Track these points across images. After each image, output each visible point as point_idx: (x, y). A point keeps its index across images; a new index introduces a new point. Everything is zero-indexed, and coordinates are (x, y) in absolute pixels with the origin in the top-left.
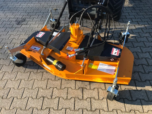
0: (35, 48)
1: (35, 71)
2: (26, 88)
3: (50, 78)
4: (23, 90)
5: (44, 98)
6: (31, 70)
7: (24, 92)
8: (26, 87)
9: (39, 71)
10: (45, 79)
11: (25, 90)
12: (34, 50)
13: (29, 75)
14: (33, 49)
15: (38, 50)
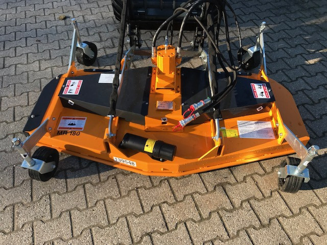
0: (72, 124)
1: (94, 178)
2: (93, 229)
3: (139, 186)
4: (90, 235)
5: (150, 236)
6: (83, 180)
7: (94, 239)
8: (92, 224)
9: (104, 175)
10: (129, 191)
11: (94, 234)
12: (71, 129)
13: (83, 194)
14: (68, 128)
15: (83, 126)
